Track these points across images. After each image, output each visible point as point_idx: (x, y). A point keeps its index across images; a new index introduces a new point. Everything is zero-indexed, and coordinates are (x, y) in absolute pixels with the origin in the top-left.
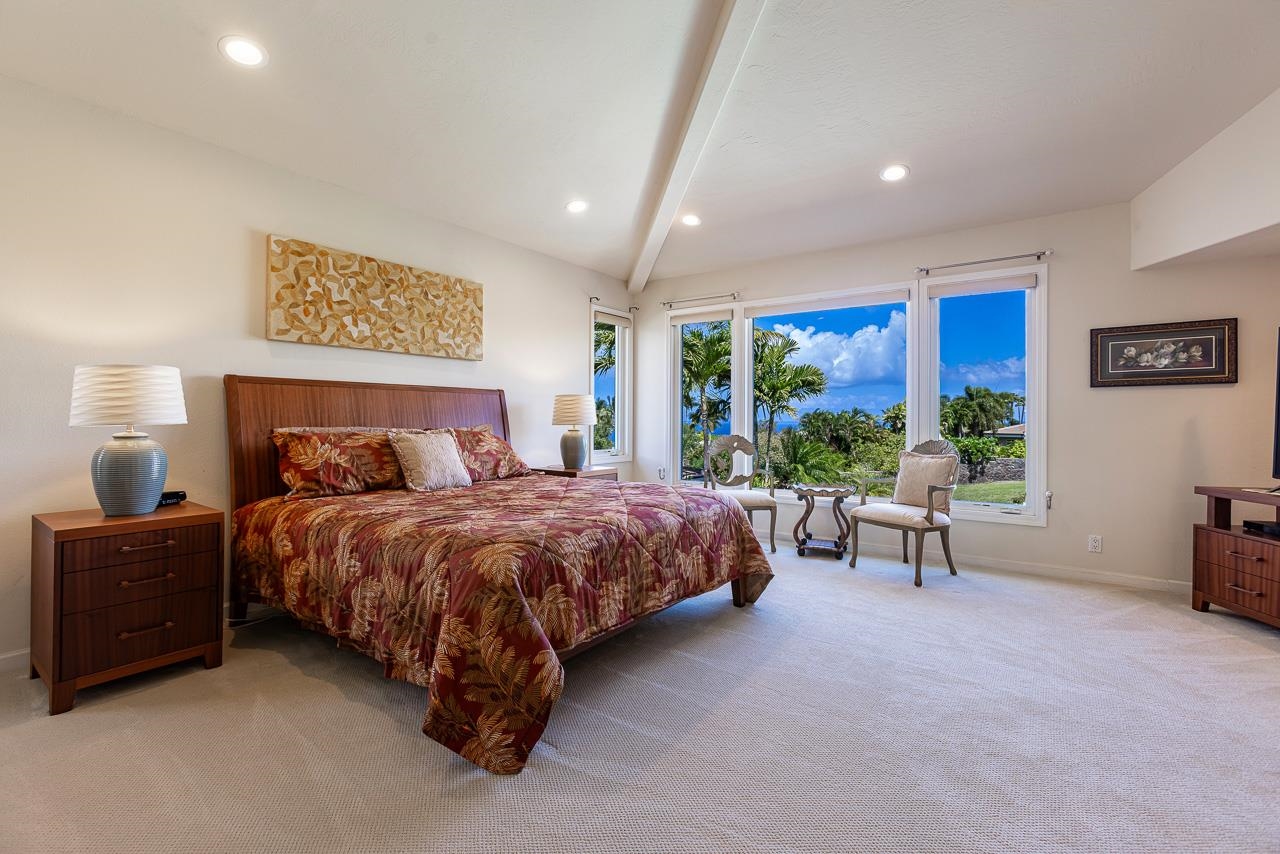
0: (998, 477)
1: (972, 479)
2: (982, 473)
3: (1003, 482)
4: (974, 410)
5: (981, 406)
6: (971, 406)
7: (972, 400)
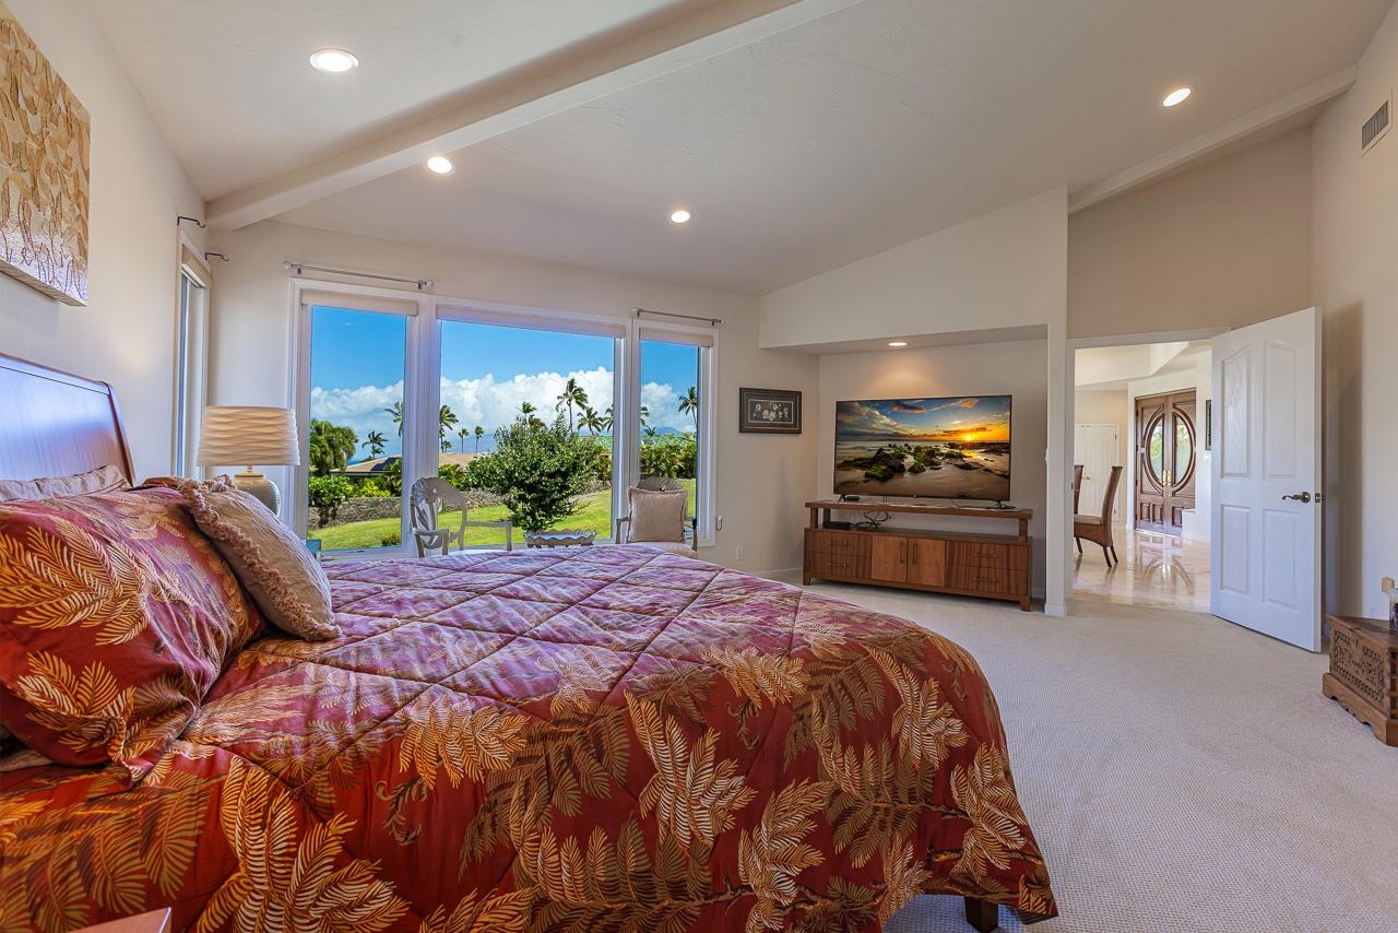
0: (351, 519)
1: (322, 524)
2: (334, 515)
3: (356, 524)
4: (323, 446)
5: (329, 441)
6: (319, 442)
7: (320, 434)
